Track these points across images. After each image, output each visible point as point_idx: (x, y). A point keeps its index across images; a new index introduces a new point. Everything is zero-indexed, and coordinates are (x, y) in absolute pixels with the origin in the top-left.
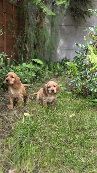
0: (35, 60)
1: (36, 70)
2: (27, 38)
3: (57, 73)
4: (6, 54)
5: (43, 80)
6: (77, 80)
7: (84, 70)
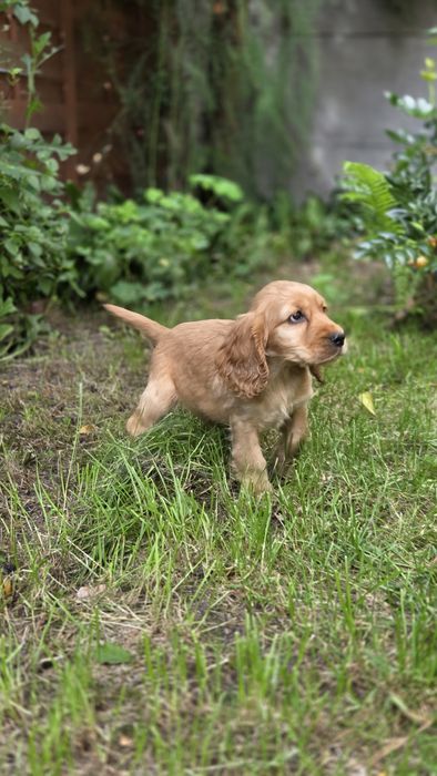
0: (206, 181)
1: (212, 229)
2: (169, 94)
3: (305, 245)
4: (69, 145)
5: (241, 269)
6: (391, 241)
7: (420, 196)
